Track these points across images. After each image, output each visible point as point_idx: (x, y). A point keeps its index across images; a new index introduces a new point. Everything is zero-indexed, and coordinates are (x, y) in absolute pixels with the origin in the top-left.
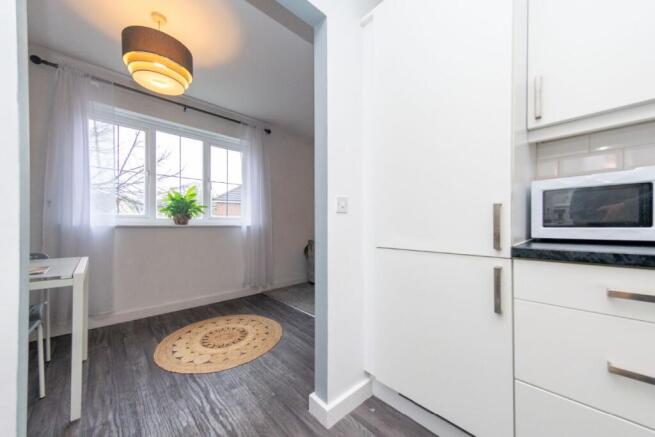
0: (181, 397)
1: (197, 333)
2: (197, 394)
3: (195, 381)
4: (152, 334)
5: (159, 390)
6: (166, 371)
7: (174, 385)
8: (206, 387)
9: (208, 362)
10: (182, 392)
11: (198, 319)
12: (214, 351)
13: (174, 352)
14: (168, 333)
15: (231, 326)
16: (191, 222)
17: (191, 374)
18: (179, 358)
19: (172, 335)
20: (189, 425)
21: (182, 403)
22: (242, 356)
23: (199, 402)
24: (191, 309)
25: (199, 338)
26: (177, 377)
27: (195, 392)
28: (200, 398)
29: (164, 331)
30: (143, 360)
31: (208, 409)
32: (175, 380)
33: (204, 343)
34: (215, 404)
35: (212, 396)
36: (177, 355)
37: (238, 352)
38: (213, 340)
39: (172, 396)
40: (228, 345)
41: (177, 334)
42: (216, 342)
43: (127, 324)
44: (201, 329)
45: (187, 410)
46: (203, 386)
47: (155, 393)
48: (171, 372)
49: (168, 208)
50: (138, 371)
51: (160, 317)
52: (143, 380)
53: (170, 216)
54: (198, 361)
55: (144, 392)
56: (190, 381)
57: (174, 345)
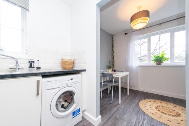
0: (137, 115)
1: (157, 103)
2: (141, 118)
3: (144, 115)
4: (144, 97)
5: (135, 110)
6: (140, 107)
7: (138, 111)
8: (145, 119)
9: (153, 113)
10: (139, 114)
11: (162, 100)
12: (158, 112)
13: (145, 104)
14: (148, 99)
15: (174, 109)
16: (162, 64)
17: (145, 113)
18: (145, 106)
19: (149, 100)
20: (133, 122)
21: (136, 117)
22: (168, 121)
23: (140, 120)
24: (162, 96)
25: (157, 105)
26: (141, 110)
27: (141, 117)
28: (141, 119)
29: (148, 97)
30: (137, 101)
31: (141, 124)
32: (140, 110)
33: (156, 108)
34: (144, 124)
35: (145, 122)
36: (145, 105)
37: (168, 119)
38: (161, 109)
39: (136, 113)
40: (165, 114)
41: (150, 100)
42: (161, 110)
43: (141, 92)
44: (159, 103)
45: (136, 119)
46: (145, 118)
47: (133, 110)
48: (140, 108)
49: (154, 60)
50: (134, 103)
51: (150, 94)
52: (134, 105)
53: (154, 62)
54: (150, 110)
55: (132, 108)
56: (143, 114)
57: (147, 102)
